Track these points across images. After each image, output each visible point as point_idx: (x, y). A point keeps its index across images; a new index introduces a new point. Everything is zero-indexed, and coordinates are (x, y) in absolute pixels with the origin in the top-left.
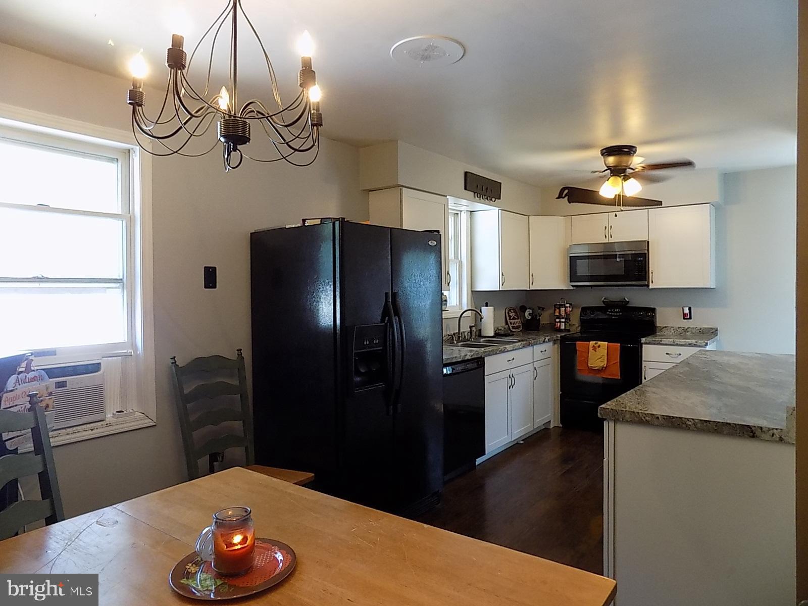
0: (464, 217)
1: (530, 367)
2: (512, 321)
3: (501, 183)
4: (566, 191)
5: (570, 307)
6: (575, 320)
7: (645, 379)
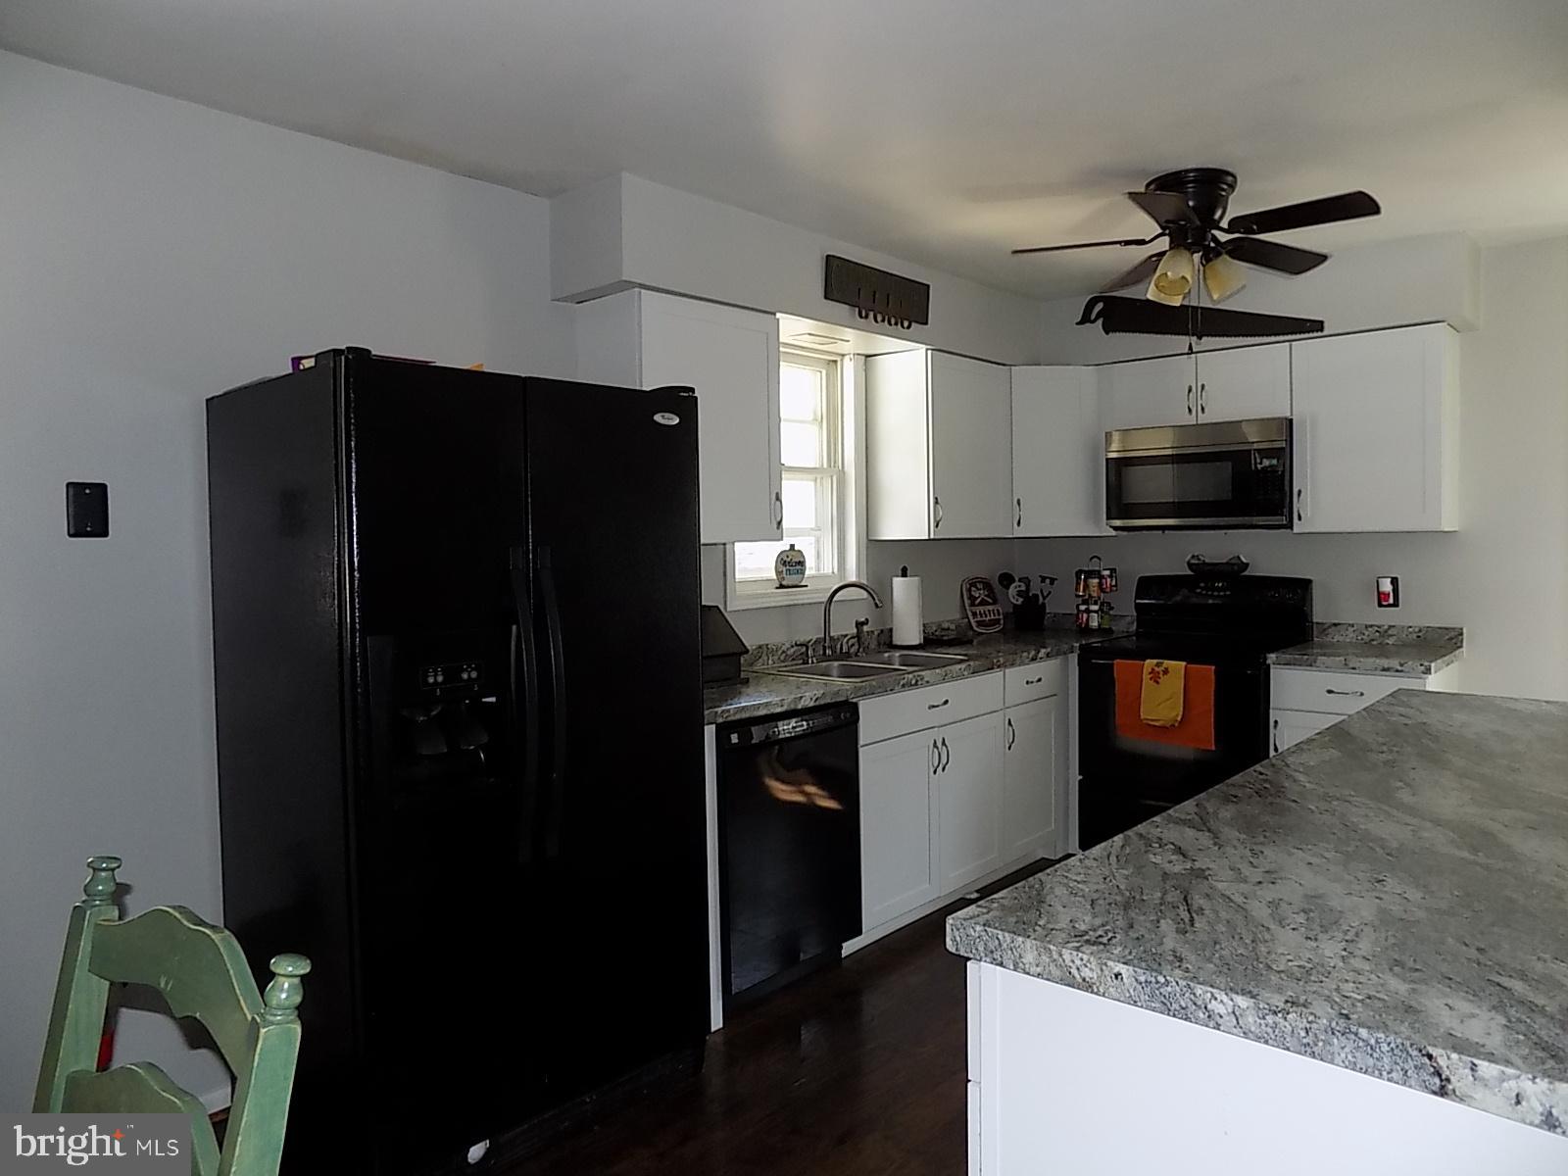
0: (849, 368)
1: (998, 720)
2: (978, 609)
3: (928, 286)
4: (1100, 306)
5: (1111, 576)
6: (1126, 606)
7: (1276, 750)
